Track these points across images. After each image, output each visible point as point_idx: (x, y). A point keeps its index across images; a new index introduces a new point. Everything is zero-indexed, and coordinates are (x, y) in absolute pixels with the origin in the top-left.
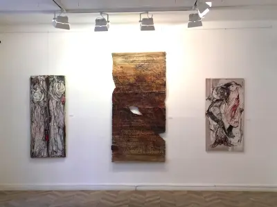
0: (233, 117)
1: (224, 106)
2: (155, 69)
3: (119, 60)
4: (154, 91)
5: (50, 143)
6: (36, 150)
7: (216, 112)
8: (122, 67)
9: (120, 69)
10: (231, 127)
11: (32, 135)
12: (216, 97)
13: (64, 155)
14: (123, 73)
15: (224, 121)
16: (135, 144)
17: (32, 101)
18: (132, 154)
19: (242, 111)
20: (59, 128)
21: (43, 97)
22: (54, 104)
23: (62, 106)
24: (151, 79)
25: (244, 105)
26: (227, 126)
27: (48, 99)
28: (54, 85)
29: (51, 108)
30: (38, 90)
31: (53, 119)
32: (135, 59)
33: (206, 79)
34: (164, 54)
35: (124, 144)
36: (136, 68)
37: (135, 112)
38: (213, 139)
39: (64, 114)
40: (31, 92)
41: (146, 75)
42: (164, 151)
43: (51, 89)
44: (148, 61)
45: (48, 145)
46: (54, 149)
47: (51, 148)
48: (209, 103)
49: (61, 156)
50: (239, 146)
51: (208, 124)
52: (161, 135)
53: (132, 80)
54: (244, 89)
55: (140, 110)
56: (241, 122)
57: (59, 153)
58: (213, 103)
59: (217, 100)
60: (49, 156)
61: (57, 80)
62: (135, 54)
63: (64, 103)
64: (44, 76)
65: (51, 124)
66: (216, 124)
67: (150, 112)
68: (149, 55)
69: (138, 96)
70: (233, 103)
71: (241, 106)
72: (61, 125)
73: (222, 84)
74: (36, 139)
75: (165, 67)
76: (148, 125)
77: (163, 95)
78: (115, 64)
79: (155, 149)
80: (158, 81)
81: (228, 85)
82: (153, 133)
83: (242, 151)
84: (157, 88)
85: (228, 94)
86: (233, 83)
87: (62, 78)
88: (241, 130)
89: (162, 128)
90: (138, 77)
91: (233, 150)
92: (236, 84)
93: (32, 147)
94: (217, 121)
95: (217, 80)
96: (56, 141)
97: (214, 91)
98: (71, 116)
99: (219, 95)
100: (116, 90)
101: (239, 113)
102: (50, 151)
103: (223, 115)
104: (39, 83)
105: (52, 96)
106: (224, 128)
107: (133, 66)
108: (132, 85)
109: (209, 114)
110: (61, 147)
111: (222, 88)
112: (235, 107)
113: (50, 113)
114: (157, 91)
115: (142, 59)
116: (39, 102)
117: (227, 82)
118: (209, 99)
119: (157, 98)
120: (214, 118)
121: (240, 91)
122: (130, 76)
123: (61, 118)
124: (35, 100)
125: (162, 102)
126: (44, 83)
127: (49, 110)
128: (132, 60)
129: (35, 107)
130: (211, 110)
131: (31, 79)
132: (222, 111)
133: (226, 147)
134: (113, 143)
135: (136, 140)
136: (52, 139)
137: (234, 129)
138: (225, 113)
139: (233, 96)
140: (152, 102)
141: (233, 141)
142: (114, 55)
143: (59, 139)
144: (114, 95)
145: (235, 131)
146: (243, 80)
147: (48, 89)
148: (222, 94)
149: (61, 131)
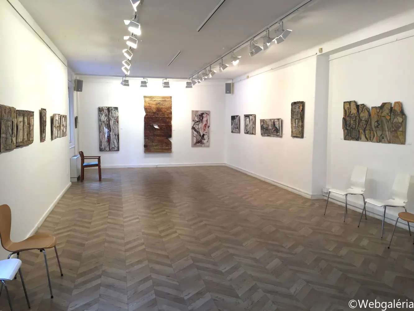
0: (204, 130)
1: (200, 124)
2: (166, 105)
3: (147, 99)
4: (166, 116)
5: (111, 144)
6: (103, 147)
7: (196, 127)
8: (149, 103)
9: (148, 105)
10: (204, 135)
11: (100, 139)
12: (197, 119)
13: (118, 150)
14: (150, 107)
15: (200, 131)
16: (156, 144)
17: (100, 120)
18: (154, 149)
19: (209, 127)
20: (115, 135)
21: (106, 118)
22: (113, 122)
23: (117, 123)
24: (164, 110)
25: (210, 124)
26: (202, 134)
27: (109, 120)
28: (113, 112)
29: (111, 125)
30: (104, 115)
31: (112, 131)
32: (156, 99)
33: (192, 111)
34: (171, 97)
35: (150, 144)
36: (157, 104)
37: (156, 127)
38: (195, 141)
39: (118, 128)
40: (99, 116)
41: (162, 108)
42: (171, 147)
43: (110, 114)
44: (163, 101)
45: (109, 144)
46: (113, 146)
47: (111, 145)
48: (194, 123)
49: (117, 150)
50: (207, 144)
51: (193, 133)
52: (170, 139)
53: (154, 111)
54: (210, 116)
55: (159, 126)
56: (208, 133)
57: (116, 149)
58: (195, 123)
59: (197, 122)
60: (110, 150)
61: (113, 109)
62: (156, 97)
63: (118, 122)
64: (106, 107)
65: (111, 133)
66: (196, 133)
67: (164, 127)
68: (163, 98)
69: (157, 119)
70: (204, 123)
71: (208, 125)
72: (117, 134)
73: (199, 113)
74: (103, 141)
75: (171, 104)
76: (163, 134)
77: (170, 118)
78: (145, 101)
79: (167, 146)
80: (168, 111)
81: (202, 114)
82: (165, 138)
83: (208, 146)
84: (167, 115)
85: (203, 118)
86: (205, 113)
87: (116, 108)
88: (208, 136)
89: (170, 136)
90: (157, 109)
91: (204, 146)
92: (206, 113)
93: (101, 145)
94: (197, 132)
95: (197, 111)
96: (114, 142)
97: (196, 117)
98: (122, 129)
99: (198, 119)
100: (146, 115)
101: (207, 128)
102: (111, 148)
103: (200, 129)
104: (104, 111)
105: (111, 118)
106: (200, 135)
107: (154, 103)
108: (154, 113)
109: (193, 128)
110: (116, 145)
111: (200, 115)
112: (206, 125)
113: (110, 127)
114: (167, 116)
115: (159, 99)
116: (104, 121)
117: (202, 112)
118: (193, 121)
119: (167, 120)
120: (195, 130)
121: (208, 117)
122: (154, 108)
123: (117, 130)
124: (102, 120)
125: (170, 122)
126: (107, 111)
127: (110, 126)
128: (154, 100)
129: (102, 124)
130: (194, 126)
131: (99, 108)
132: (200, 127)
133: (201, 145)
134: (145, 143)
135: (157, 142)
136: (112, 141)
137: (205, 136)
138: (201, 128)
139: (205, 119)
140: (165, 122)
141: (205, 141)
142: (145, 97)
143: (115, 141)
144: (145, 118)
145: (205, 137)
146: (209, 112)
147: (109, 114)
148: (200, 118)
149: (117, 137)
